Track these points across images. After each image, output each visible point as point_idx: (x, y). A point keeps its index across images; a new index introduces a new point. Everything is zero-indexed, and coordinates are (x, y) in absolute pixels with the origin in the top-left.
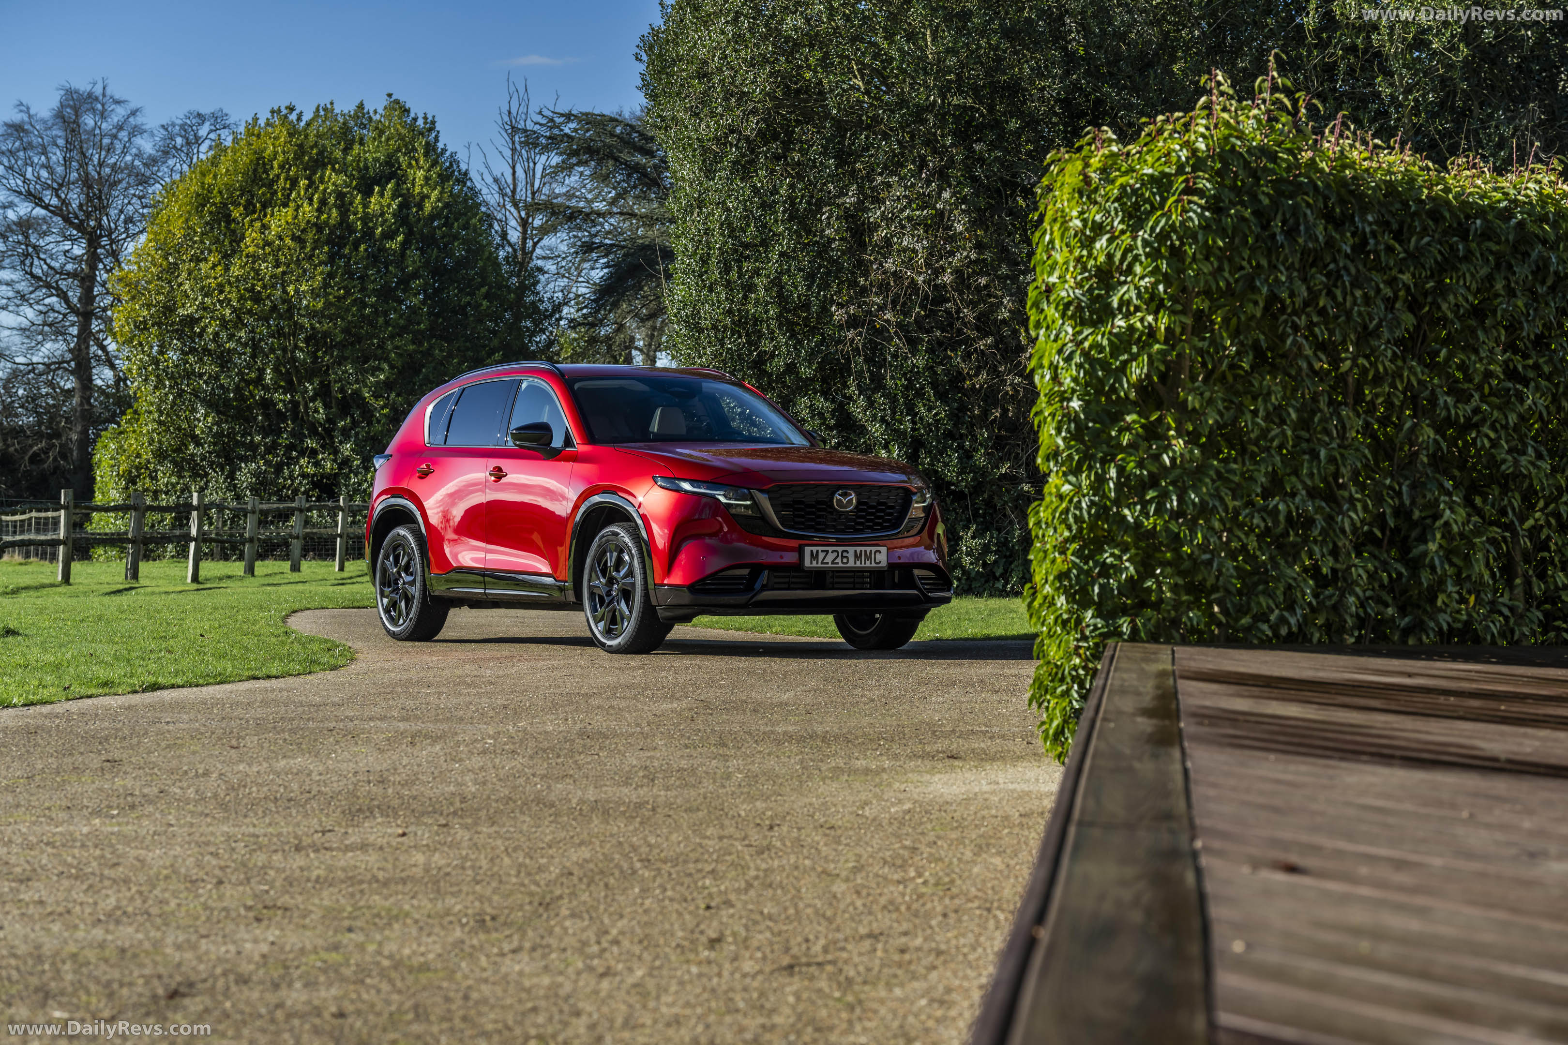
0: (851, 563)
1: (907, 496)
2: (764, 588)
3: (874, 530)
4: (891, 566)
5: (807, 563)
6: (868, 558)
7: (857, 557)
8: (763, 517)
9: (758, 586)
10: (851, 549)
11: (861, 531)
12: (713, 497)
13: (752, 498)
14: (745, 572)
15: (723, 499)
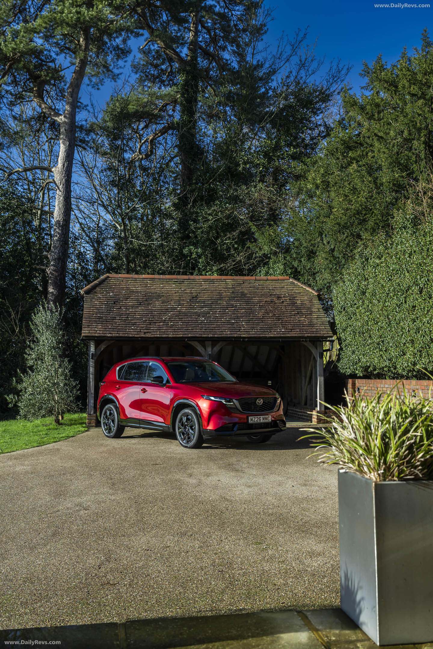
0: (262, 421)
1: (276, 399)
2: (238, 430)
3: (267, 410)
4: (272, 420)
5: (250, 422)
6: (266, 419)
7: (263, 419)
8: (236, 408)
9: (235, 429)
10: (262, 417)
11: (263, 411)
12: (221, 402)
13: (233, 402)
14: (231, 425)
15: (224, 402)
